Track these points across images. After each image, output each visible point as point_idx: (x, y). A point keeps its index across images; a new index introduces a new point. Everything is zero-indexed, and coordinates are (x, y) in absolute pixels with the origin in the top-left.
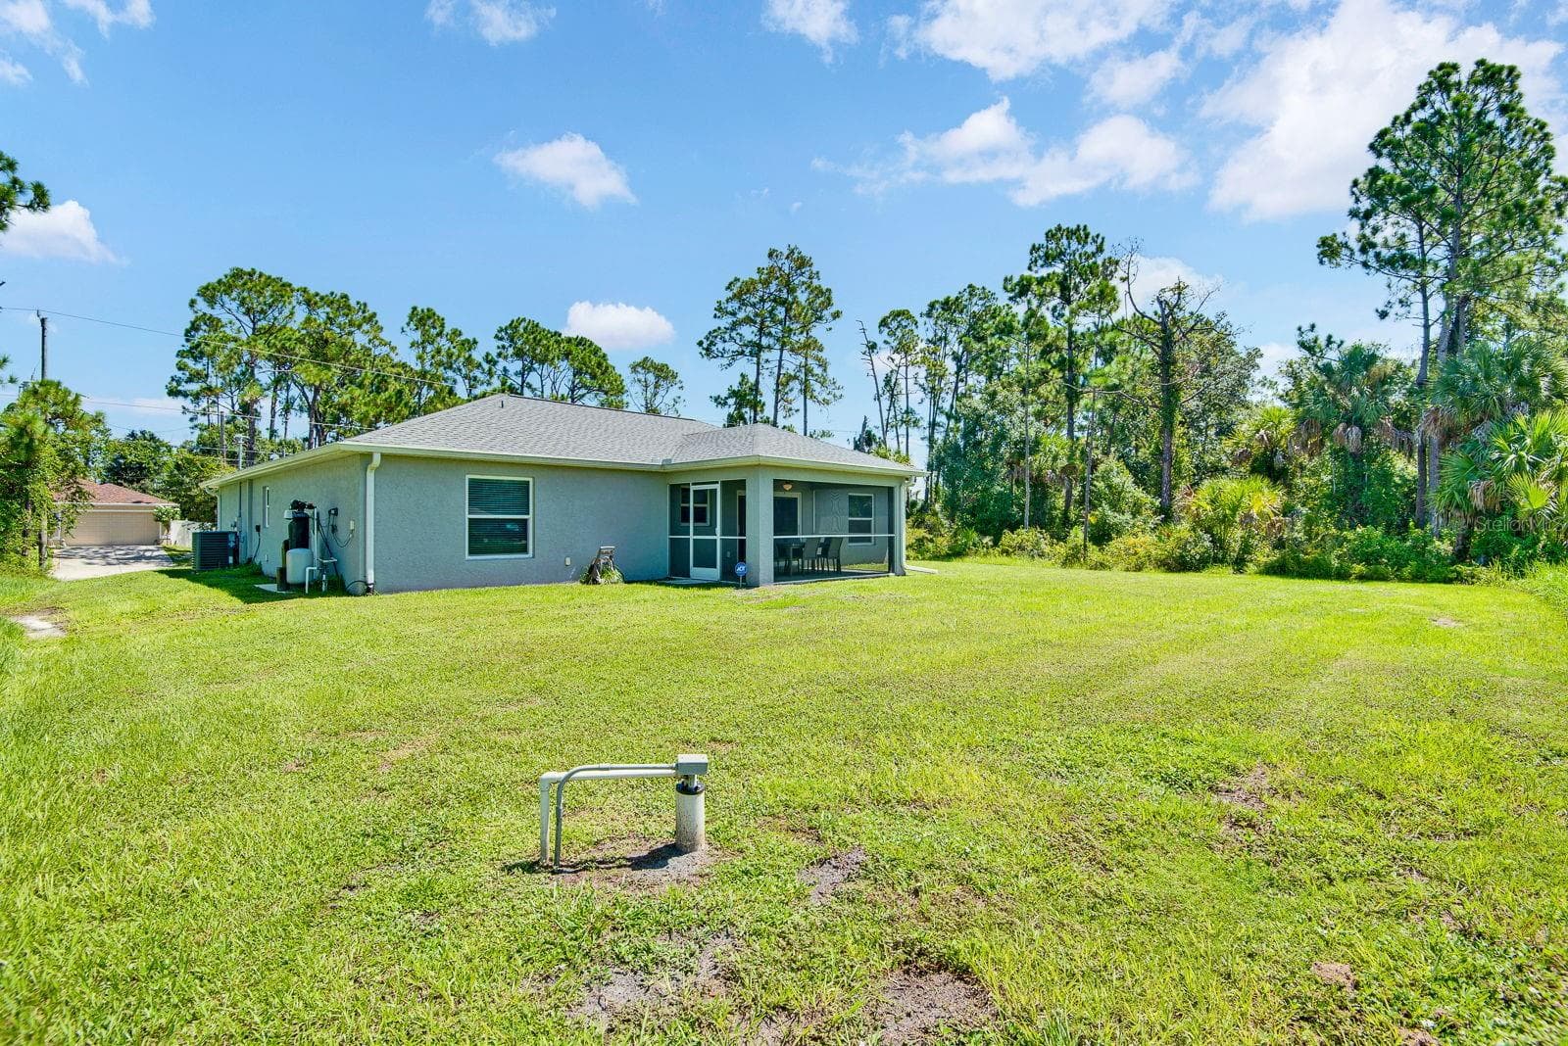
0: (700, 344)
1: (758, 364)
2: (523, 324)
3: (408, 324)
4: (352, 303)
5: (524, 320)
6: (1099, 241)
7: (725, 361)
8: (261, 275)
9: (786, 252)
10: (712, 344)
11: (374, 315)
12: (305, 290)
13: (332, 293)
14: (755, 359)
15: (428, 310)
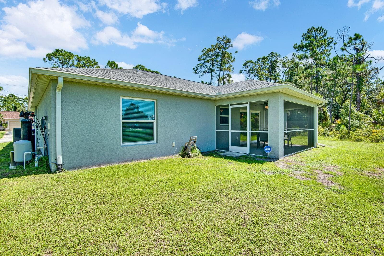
0: (194, 69)
1: (211, 75)
2: (140, 67)
3: (107, 66)
4: (91, 59)
5: (140, 65)
6: (326, 32)
7: (201, 75)
8: (64, 51)
9: (222, 38)
10: (197, 69)
11: (97, 63)
12: (77, 56)
13: (85, 57)
14: (211, 74)
15: (113, 62)
